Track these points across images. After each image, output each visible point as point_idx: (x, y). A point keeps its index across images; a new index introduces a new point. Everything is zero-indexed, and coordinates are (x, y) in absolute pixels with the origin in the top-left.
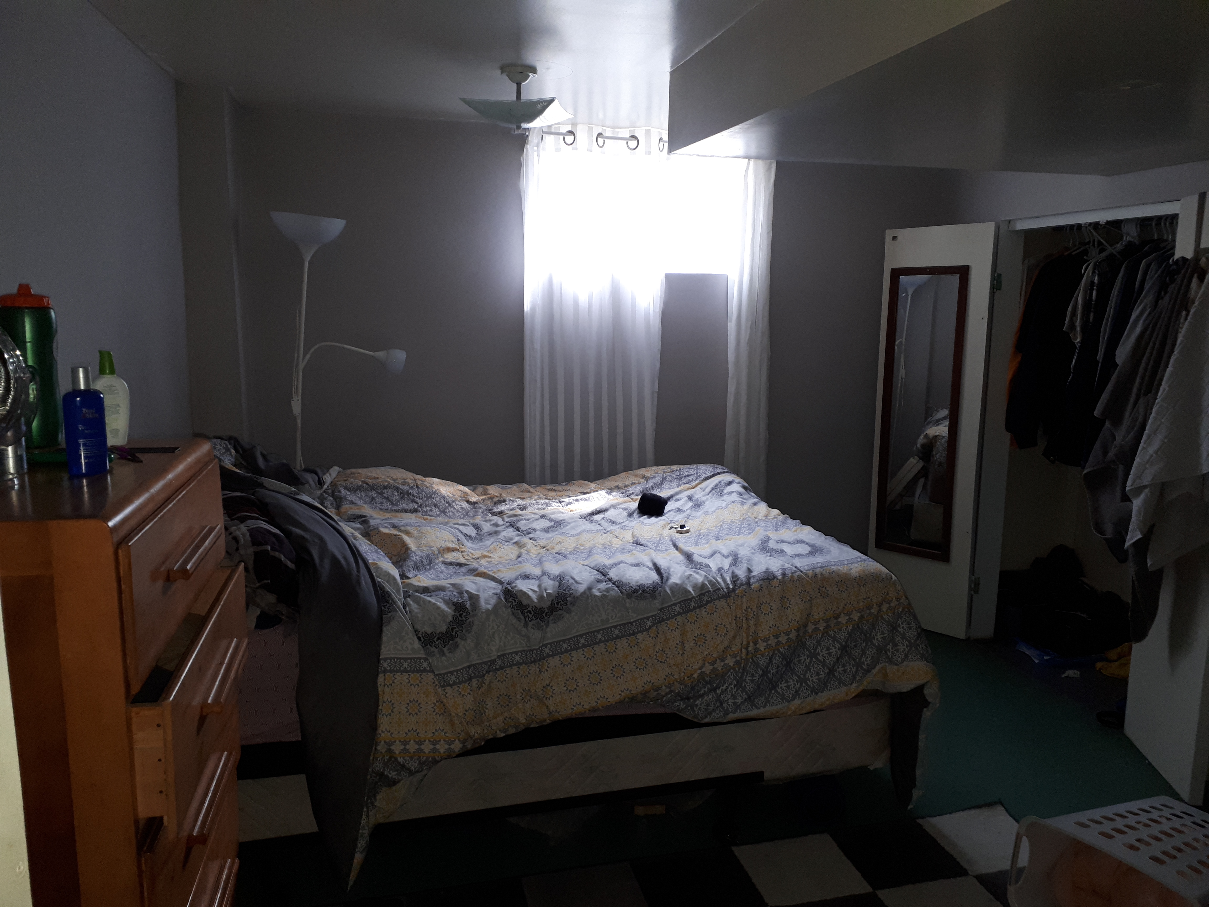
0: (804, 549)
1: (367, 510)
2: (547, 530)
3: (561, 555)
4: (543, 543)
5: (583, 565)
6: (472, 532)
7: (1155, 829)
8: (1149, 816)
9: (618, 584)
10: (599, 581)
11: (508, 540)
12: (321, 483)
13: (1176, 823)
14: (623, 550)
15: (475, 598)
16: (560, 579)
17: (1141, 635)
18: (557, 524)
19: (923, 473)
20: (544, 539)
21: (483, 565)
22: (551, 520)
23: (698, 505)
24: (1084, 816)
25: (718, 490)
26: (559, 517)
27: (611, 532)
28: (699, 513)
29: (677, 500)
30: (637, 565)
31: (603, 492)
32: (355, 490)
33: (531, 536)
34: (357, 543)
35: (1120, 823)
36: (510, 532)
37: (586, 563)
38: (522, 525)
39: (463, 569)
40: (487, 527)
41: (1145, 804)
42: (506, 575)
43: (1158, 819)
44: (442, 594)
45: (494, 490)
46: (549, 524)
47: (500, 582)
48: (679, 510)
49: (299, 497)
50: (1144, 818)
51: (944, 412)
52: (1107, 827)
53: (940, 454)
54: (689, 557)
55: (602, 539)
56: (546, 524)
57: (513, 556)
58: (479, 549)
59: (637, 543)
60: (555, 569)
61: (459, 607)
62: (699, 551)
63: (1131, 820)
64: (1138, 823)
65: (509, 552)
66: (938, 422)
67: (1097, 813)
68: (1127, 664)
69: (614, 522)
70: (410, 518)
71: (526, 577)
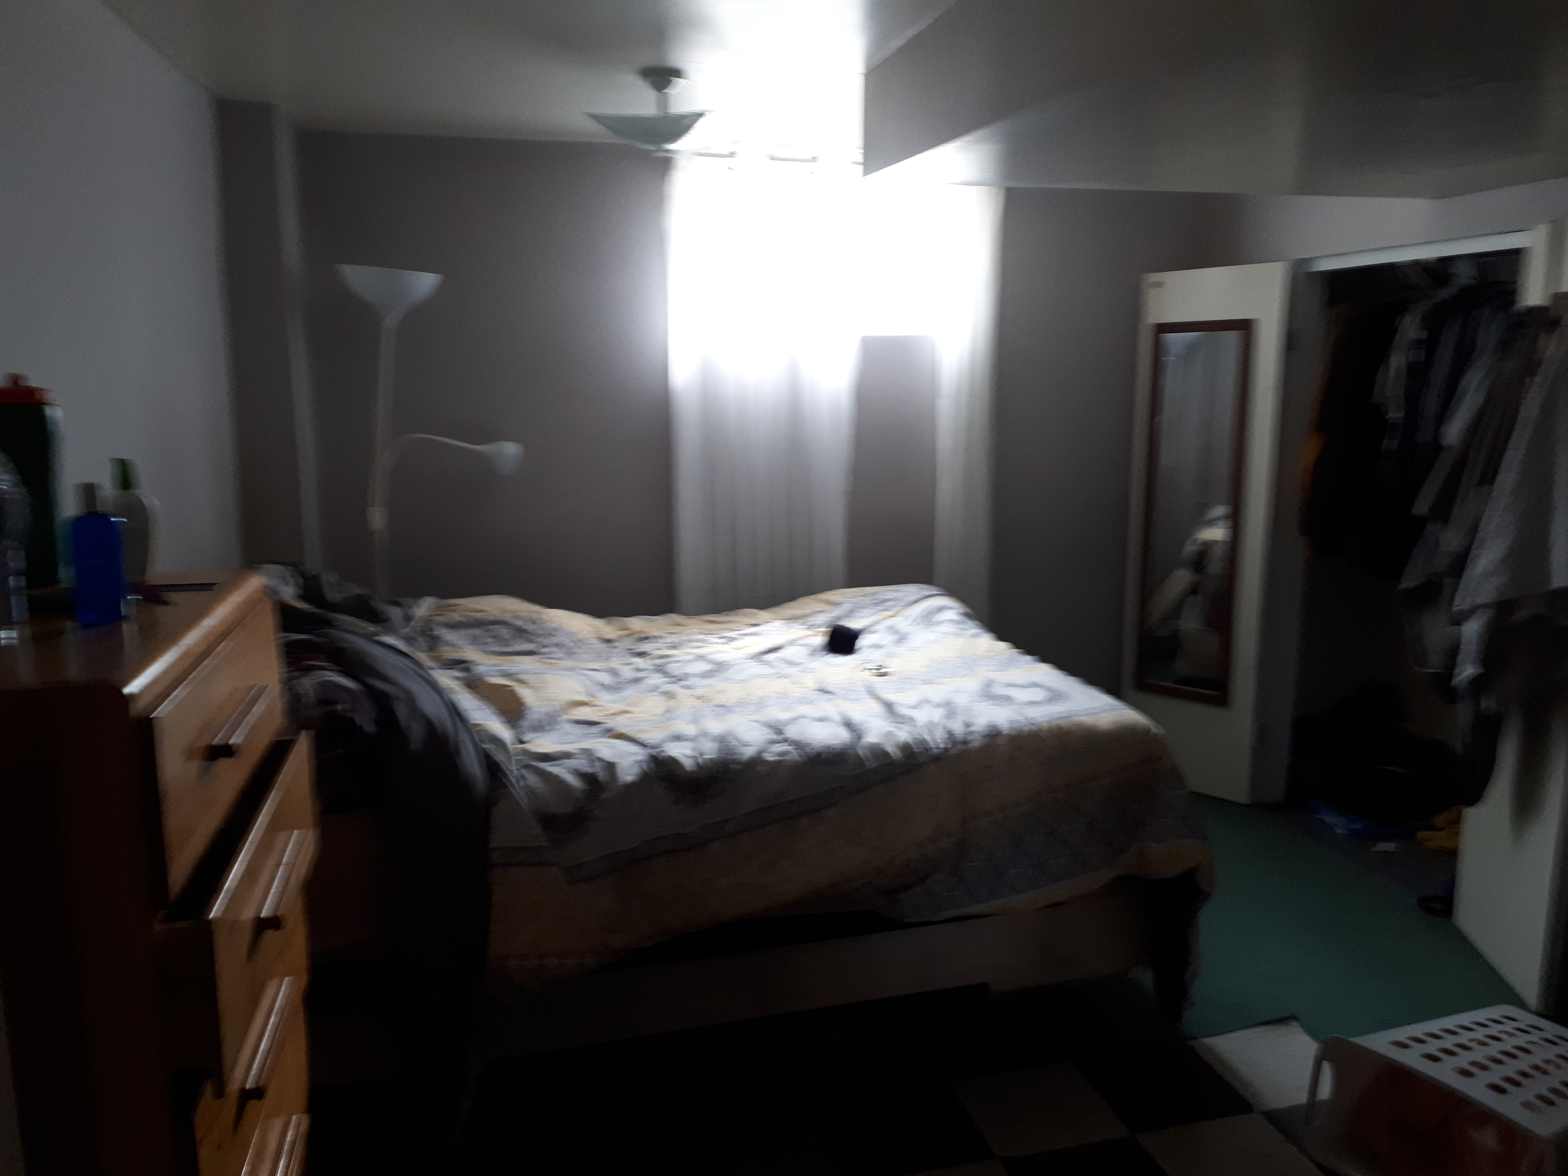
0: (1037, 695)
1: (470, 653)
2: (706, 675)
3: (724, 708)
4: (699, 692)
5: (750, 721)
6: (606, 678)
7: (1494, 1049)
8: (1488, 1031)
9: (797, 744)
10: (774, 742)
11: (654, 689)
12: (408, 619)
13: (1522, 1040)
14: (804, 701)
15: (610, 767)
16: (722, 739)
17: (1474, 795)
18: (720, 667)
19: (1194, 590)
20: (703, 686)
21: (621, 724)
22: (712, 662)
23: (902, 638)
24: (1402, 1033)
25: (928, 619)
26: (720, 657)
27: (786, 676)
28: (901, 649)
29: (874, 632)
30: (821, 720)
31: (778, 624)
32: (454, 626)
33: (683, 683)
34: (454, 697)
35: (1449, 1042)
36: (656, 679)
37: (755, 717)
38: (674, 668)
39: (595, 729)
40: (627, 673)
41: (1480, 1015)
42: (652, 736)
43: (1498, 1035)
44: (567, 762)
45: (637, 623)
46: (708, 667)
47: (643, 745)
48: (877, 646)
49: (377, 638)
50: (1480, 1034)
51: (1220, 510)
52: (1433, 1047)
53: (1215, 566)
54: (889, 707)
55: (779, 685)
56: (703, 667)
57: (660, 710)
58: (614, 702)
59: (824, 691)
60: (716, 727)
61: (589, 779)
62: (903, 699)
63: (1465, 1038)
64: (1471, 1040)
65: (654, 705)
66: (1210, 523)
67: (1418, 1029)
68: (1456, 834)
69: (791, 663)
70: (525, 664)
71: (678, 738)
